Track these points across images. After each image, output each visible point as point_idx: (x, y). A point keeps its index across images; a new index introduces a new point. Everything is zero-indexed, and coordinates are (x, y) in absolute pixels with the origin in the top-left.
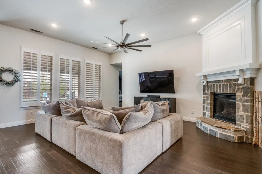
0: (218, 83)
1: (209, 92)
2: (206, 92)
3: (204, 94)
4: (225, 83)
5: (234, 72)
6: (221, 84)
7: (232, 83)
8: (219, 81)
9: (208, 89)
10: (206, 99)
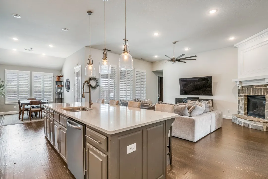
0: (252, 87)
1: (244, 94)
2: (241, 94)
3: (239, 96)
4: (257, 88)
5: (264, 79)
6: (254, 88)
7: (263, 88)
8: (252, 86)
9: (242, 92)
10: (240, 100)
